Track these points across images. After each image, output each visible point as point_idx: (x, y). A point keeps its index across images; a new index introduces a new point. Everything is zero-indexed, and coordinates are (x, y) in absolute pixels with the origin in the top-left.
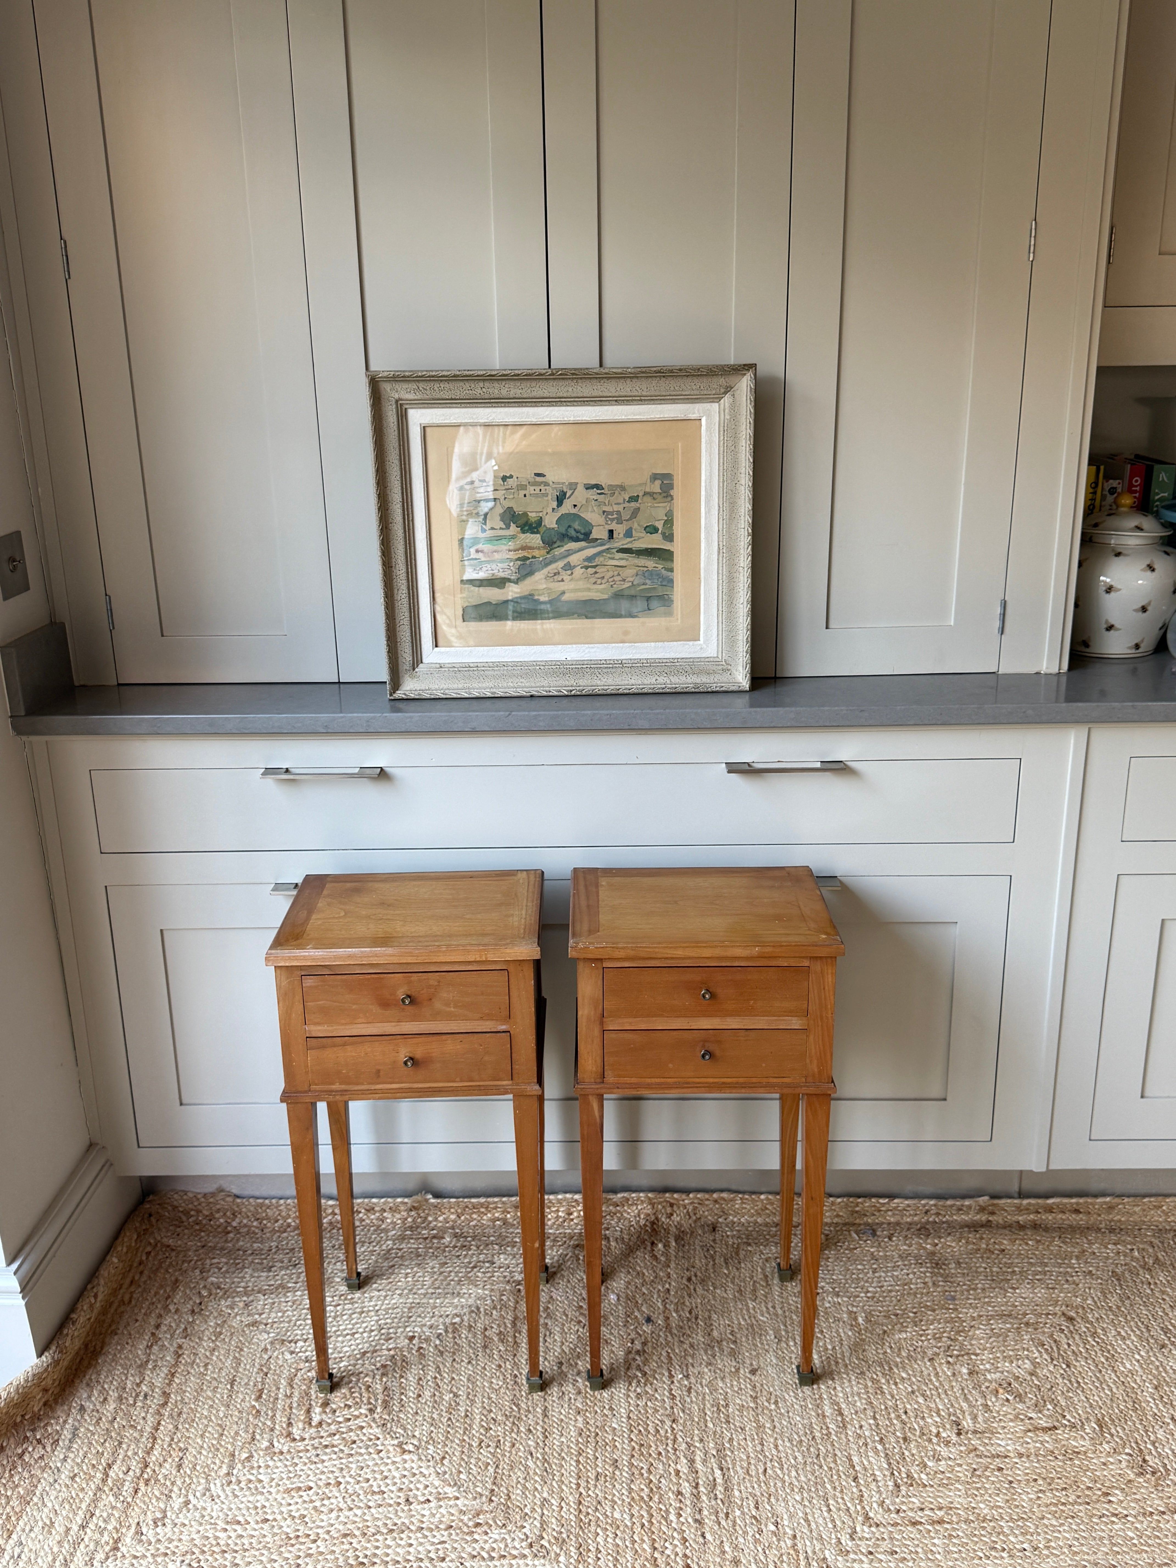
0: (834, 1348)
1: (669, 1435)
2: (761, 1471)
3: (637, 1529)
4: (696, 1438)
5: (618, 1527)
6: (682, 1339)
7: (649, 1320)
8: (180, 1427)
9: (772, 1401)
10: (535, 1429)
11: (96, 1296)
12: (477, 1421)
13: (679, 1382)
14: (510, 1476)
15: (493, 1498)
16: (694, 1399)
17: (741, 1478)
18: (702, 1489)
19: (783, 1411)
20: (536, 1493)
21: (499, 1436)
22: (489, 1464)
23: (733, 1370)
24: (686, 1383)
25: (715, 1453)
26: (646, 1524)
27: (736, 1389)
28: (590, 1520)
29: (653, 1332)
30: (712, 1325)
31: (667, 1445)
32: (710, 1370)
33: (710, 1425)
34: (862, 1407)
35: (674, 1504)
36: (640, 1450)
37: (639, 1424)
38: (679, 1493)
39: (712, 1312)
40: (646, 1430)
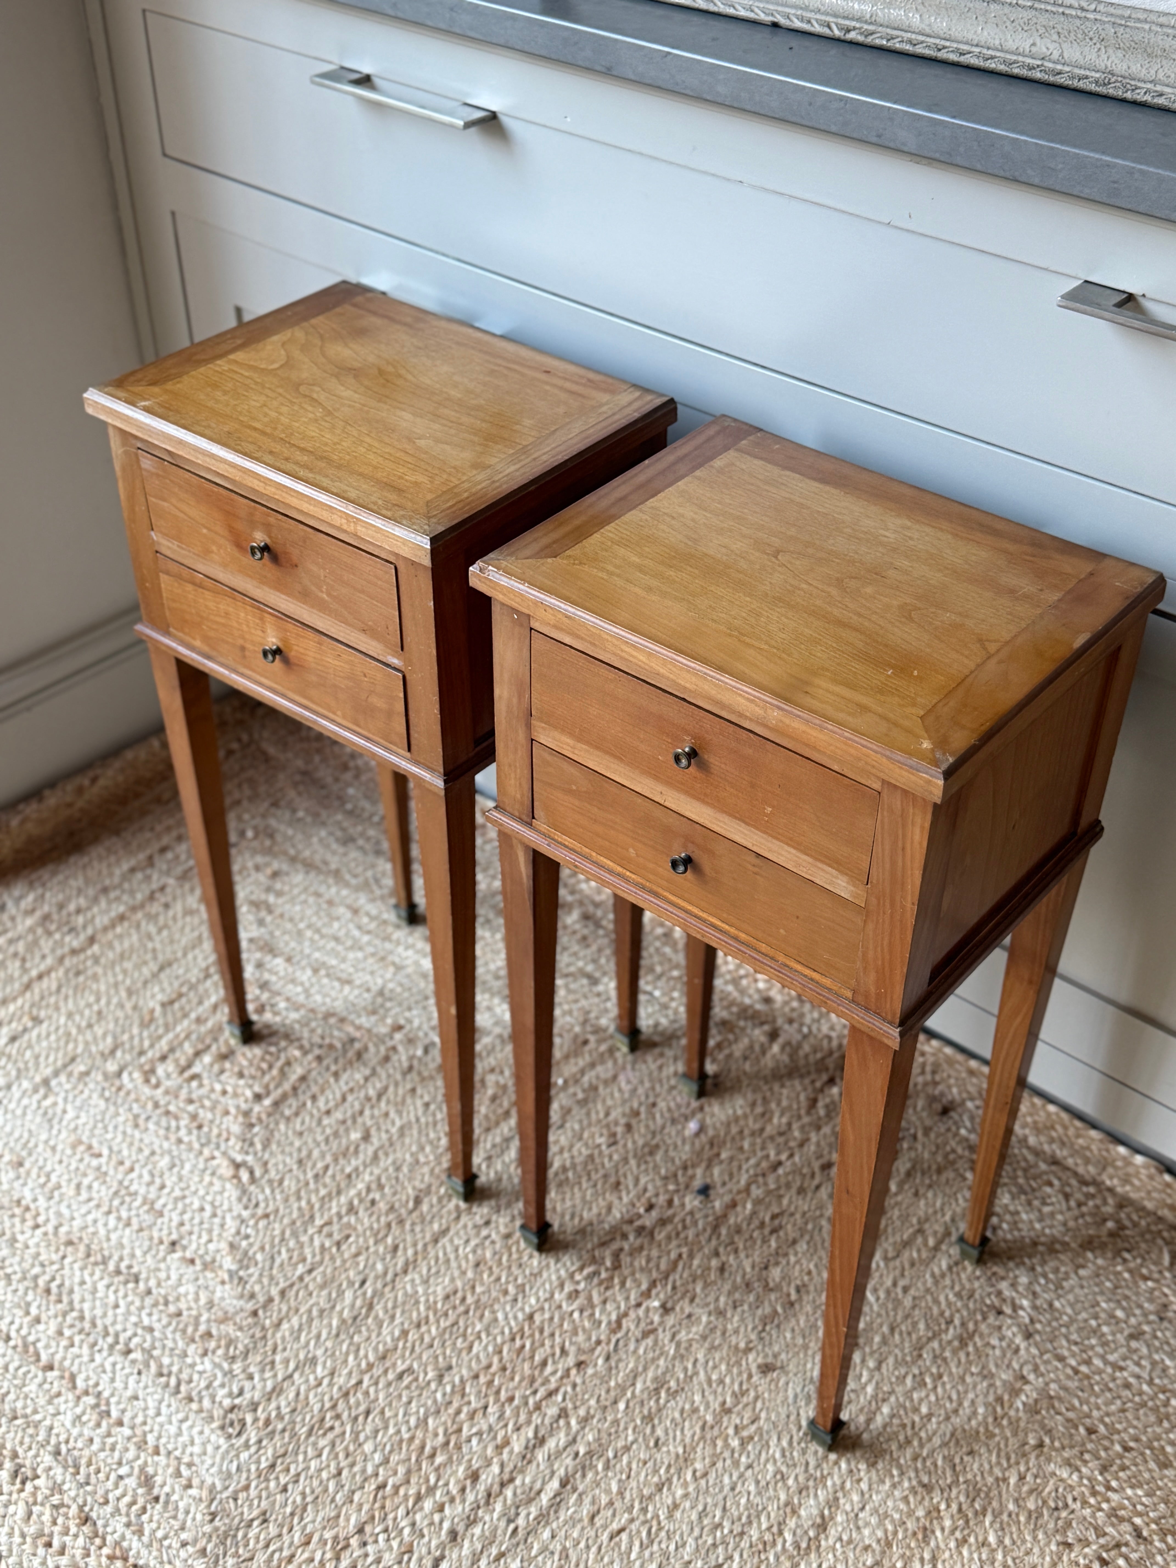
0: (930, 1416)
1: (553, 1379)
2: (615, 1526)
3: (371, 1486)
4: (582, 1412)
5: (352, 1465)
6: (721, 1250)
7: (705, 1191)
8: (64, 990)
9: (745, 1434)
10: (405, 1249)
11: (94, 780)
12: (352, 1192)
13: (648, 1310)
14: (310, 1294)
15: (260, 1312)
16: (641, 1351)
17: (577, 1516)
18: (509, 1492)
19: (743, 1459)
20: (312, 1343)
21: (355, 1229)
22: (304, 1260)
23: (742, 1345)
24: (656, 1319)
25: (582, 1452)
26: (389, 1488)
27: (714, 1377)
28: (332, 1428)
29: (691, 1213)
30: (786, 1255)
31: (535, 1392)
32: (709, 1323)
33: (622, 1406)
34: (867, 1542)
35: (451, 1486)
36: (494, 1375)
37: (532, 1336)
38: (475, 1477)
39: (807, 1237)
40: (533, 1351)
